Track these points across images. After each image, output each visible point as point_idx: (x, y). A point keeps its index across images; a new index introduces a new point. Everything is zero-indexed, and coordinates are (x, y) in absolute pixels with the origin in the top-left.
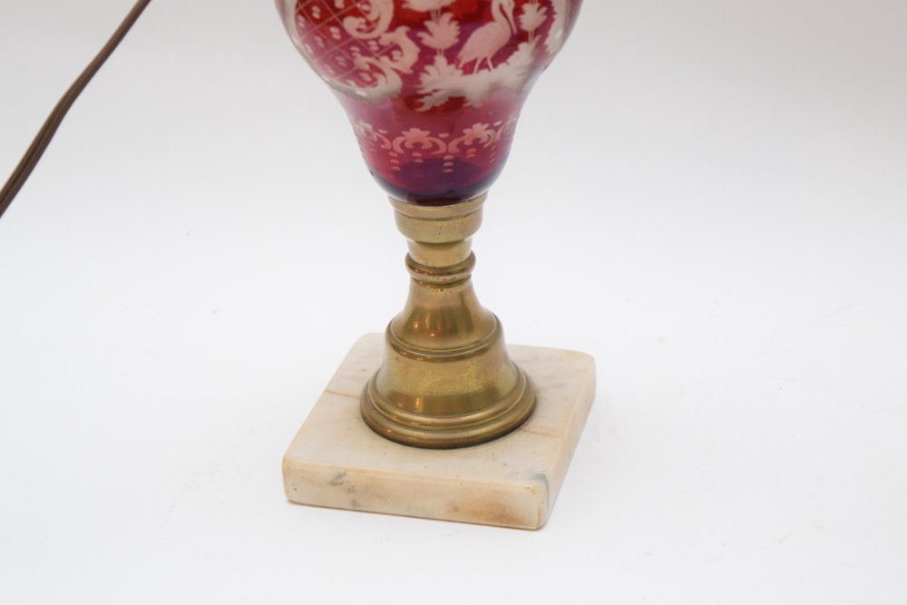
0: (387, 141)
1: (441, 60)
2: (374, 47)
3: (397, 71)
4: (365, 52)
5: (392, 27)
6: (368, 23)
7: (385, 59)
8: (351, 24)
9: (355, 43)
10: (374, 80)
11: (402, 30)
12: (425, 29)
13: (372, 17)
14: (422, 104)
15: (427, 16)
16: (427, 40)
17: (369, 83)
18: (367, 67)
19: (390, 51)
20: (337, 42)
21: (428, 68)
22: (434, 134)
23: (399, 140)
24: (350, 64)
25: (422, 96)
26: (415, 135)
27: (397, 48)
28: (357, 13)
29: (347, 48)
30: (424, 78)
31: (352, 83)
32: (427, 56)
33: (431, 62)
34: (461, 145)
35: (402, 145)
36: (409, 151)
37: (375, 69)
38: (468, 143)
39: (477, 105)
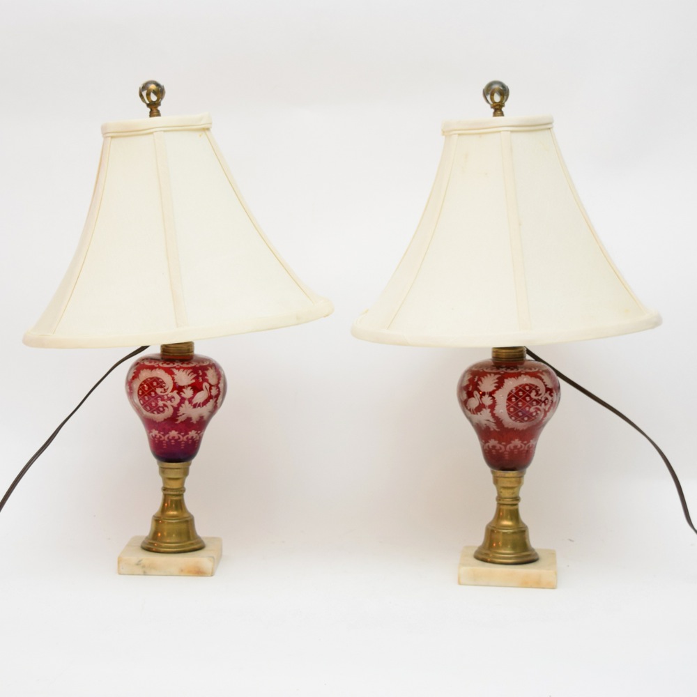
0: (163, 437)
1: (187, 402)
2: (166, 397)
3: (172, 406)
4: (163, 400)
5: (172, 391)
6: (165, 390)
7: (169, 402)
8: (159, 391)
9: (160, 397)
10: (164, 410)
11: (175, 392)
12: (183, 392)
13: (166, 388)
14: (177, 420)
15: (183, 387)
16: (183, 395)
17: (162, 412)
18: (162, 405)
19: (170, 399)
20: (153, 397)
21: (183, 405)
22: (179, 433)
23: (167, 436)
24: (157, 404)
25: (178, 416)
26: (174, 433)
27: (173, 397)
28: (162, 387)
29: (156, 399)
30: (181, 409)
31: (155, 412)
32: (183, 400)
33: (184, 403)
34: (187, 438)
35: (168, 438)
36: (170, 440)
37: (165, 406)
38: (190, 437)
39: (195, 422)
